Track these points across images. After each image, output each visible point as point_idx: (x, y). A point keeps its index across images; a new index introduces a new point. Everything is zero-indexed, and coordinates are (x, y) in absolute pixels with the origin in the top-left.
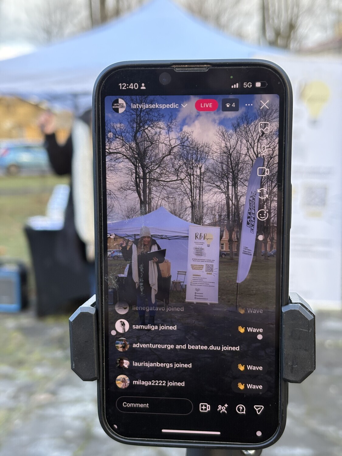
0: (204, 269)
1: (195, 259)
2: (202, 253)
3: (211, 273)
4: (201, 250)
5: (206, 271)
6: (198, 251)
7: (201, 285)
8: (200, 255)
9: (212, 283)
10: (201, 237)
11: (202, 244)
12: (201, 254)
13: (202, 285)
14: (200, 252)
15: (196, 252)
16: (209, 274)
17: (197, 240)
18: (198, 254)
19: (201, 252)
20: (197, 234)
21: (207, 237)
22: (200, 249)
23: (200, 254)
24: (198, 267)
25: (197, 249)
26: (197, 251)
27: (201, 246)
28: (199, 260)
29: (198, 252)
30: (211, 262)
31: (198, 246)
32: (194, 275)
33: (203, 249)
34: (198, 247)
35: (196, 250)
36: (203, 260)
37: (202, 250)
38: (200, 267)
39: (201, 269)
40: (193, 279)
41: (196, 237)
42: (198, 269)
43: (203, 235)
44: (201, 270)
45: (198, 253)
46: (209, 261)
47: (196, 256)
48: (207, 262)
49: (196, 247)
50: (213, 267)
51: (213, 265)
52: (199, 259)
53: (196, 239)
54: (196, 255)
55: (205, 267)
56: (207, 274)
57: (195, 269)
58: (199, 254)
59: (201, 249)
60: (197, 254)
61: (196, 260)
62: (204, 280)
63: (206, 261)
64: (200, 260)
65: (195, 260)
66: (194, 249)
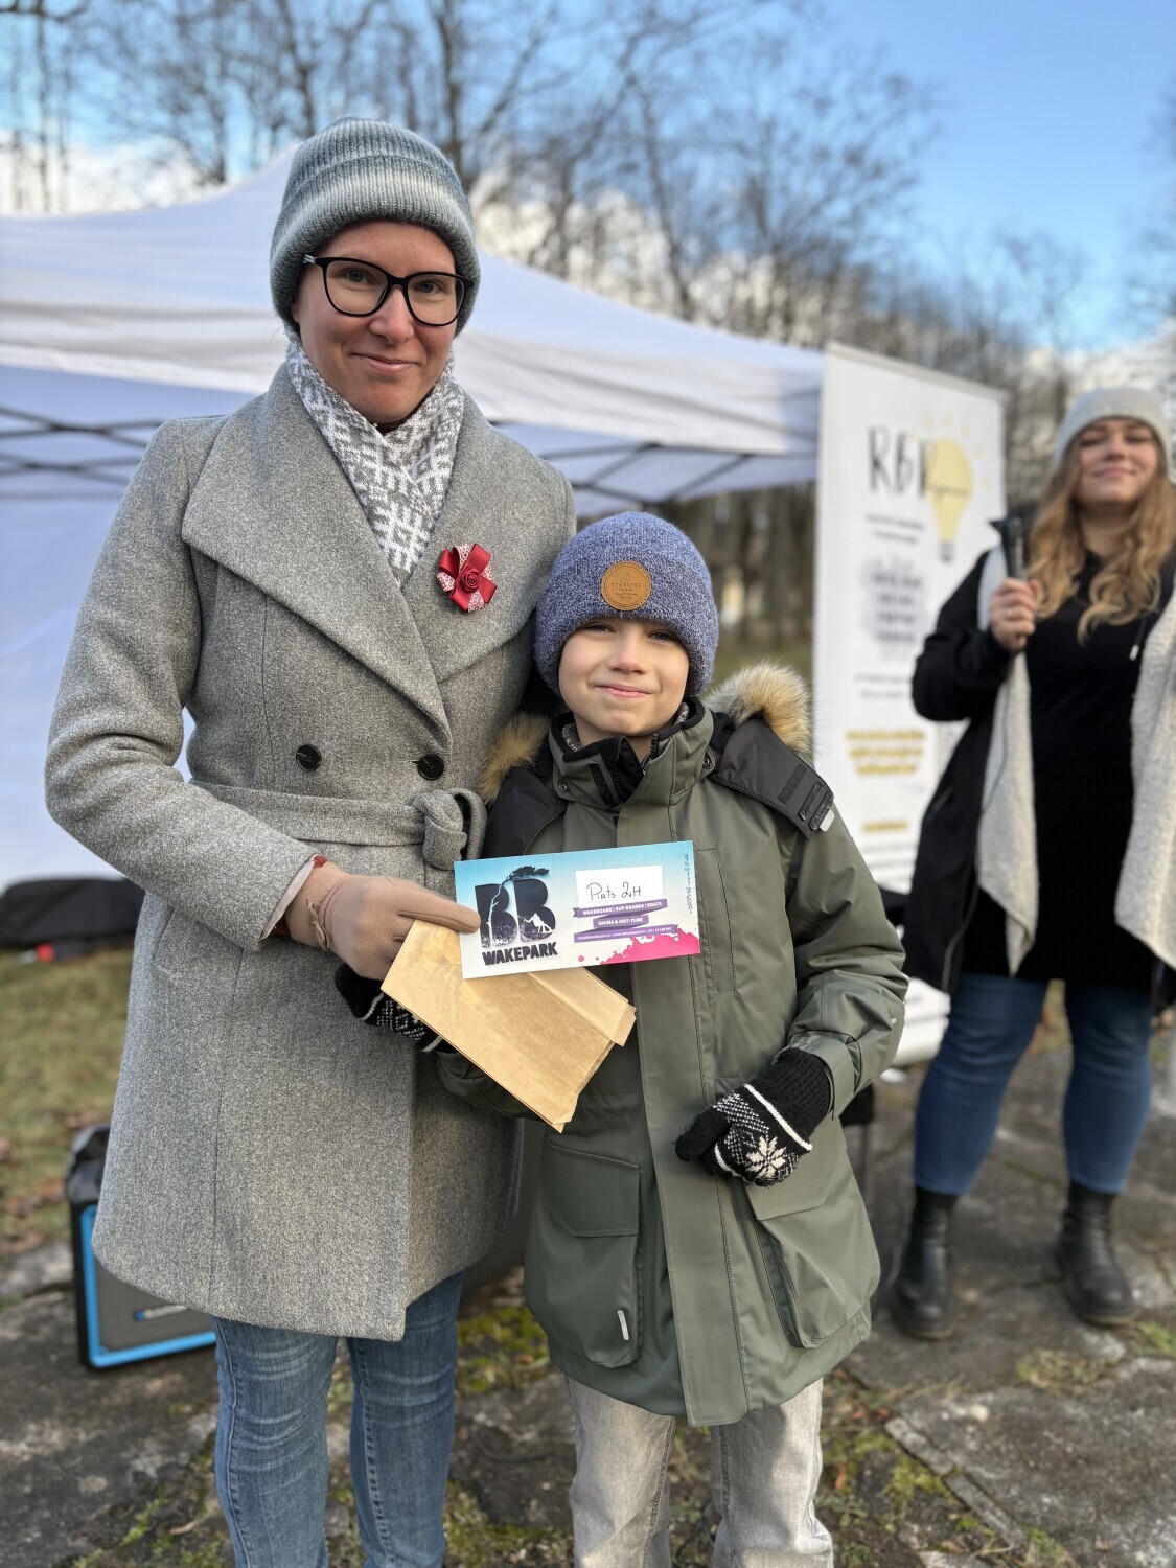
0: (929, 764)
2: (911, 619)
4: (907, 594)
6: (891, 599)
8: (898, 636)
10: (904, 468)
11: (912, 541)
12: (908, 628)
14: (902, 608)
17: (885, 501)
18: (890, 628)
19: (906, 610)
20: (880, 438)
21: (936, 477)
22: (901, 579)
24: (894, 751)
25: (881, 579)
27: (905, 552)
28: (896, 687)
29: (889, 608)
31: (887, 553)
33: (915, 583)
34: (887, 565)
35: (876, 589)
37: (916, 594)
38: (904, 752)
39: (912, 769)
41: (876, 464)
42: (892, 770)
43: (912, 452)
45: (891, 619)
47: (877, 646)
49: (879, 562)
52: (897, 680)
53: (873, 485)
54: (877, 636)
58: (895, 628)
59: (905, 582)
60: (882, 625)
61: (878, 685)
64: (900, 686)
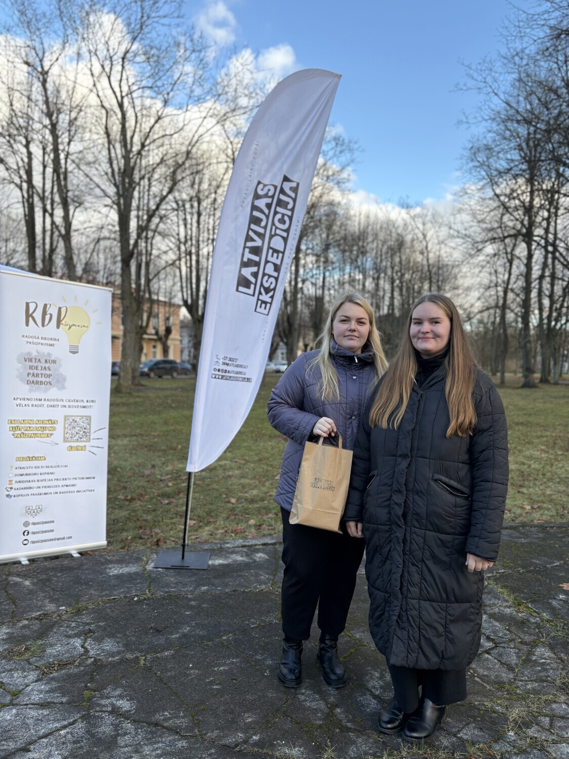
0: (58, 434)
1: (24, 399)
2: (49, 376)
3: (82, 444)
4: (47, 365)
5: (65, 440)
6: (37, 368)
7: (45, 494)
8: (41, 383)
9: (88, 478)
10: (48, 317)
12: (48, 380)
13: (52, 490)
14: (44, 372)
15: (29, 374)
16: (77, 449)
17: (33, 330)
18: (35, 379)
19: (48, 372)
20: (32, 306)
21: (69, 320)
22: (43, 361)
23: (43, 379)
24: (37, 429)
25: (30, 360)
26: (31, 367)
27: (47, 350)
28: (39, 403)
29: (35, 372)
30: (84, 407)
31: (33, 350)
32: (19, 459)
33: (54, 362)
34: (34, 354)
35: (28, 364)
36: (55, 403)
37: (52, 366)
39: (48, 436)
40: (16, 475)
41: (28, 316)
42: (35, 436)
43: (53, 311)
44: (47, 439)
45: (37, 375)
46: (76, 404)
47: (28, 387)
48: (69, 407)
49: (29, 353)
50: (89, 424)
51: (89, 418)
52: (41, 400)
53: (27, 324)
54: (28, 382)
55: (60, 427)
56: (71, 449)
57: (23, 435)
58: (39, 379)
59: (46, 361)
60: (31, 378)
61: (27, 402)
62: (59, 473)
63: (64, 403)
64: (43, 402)
65: (23, 402)
66: (19, 361)
